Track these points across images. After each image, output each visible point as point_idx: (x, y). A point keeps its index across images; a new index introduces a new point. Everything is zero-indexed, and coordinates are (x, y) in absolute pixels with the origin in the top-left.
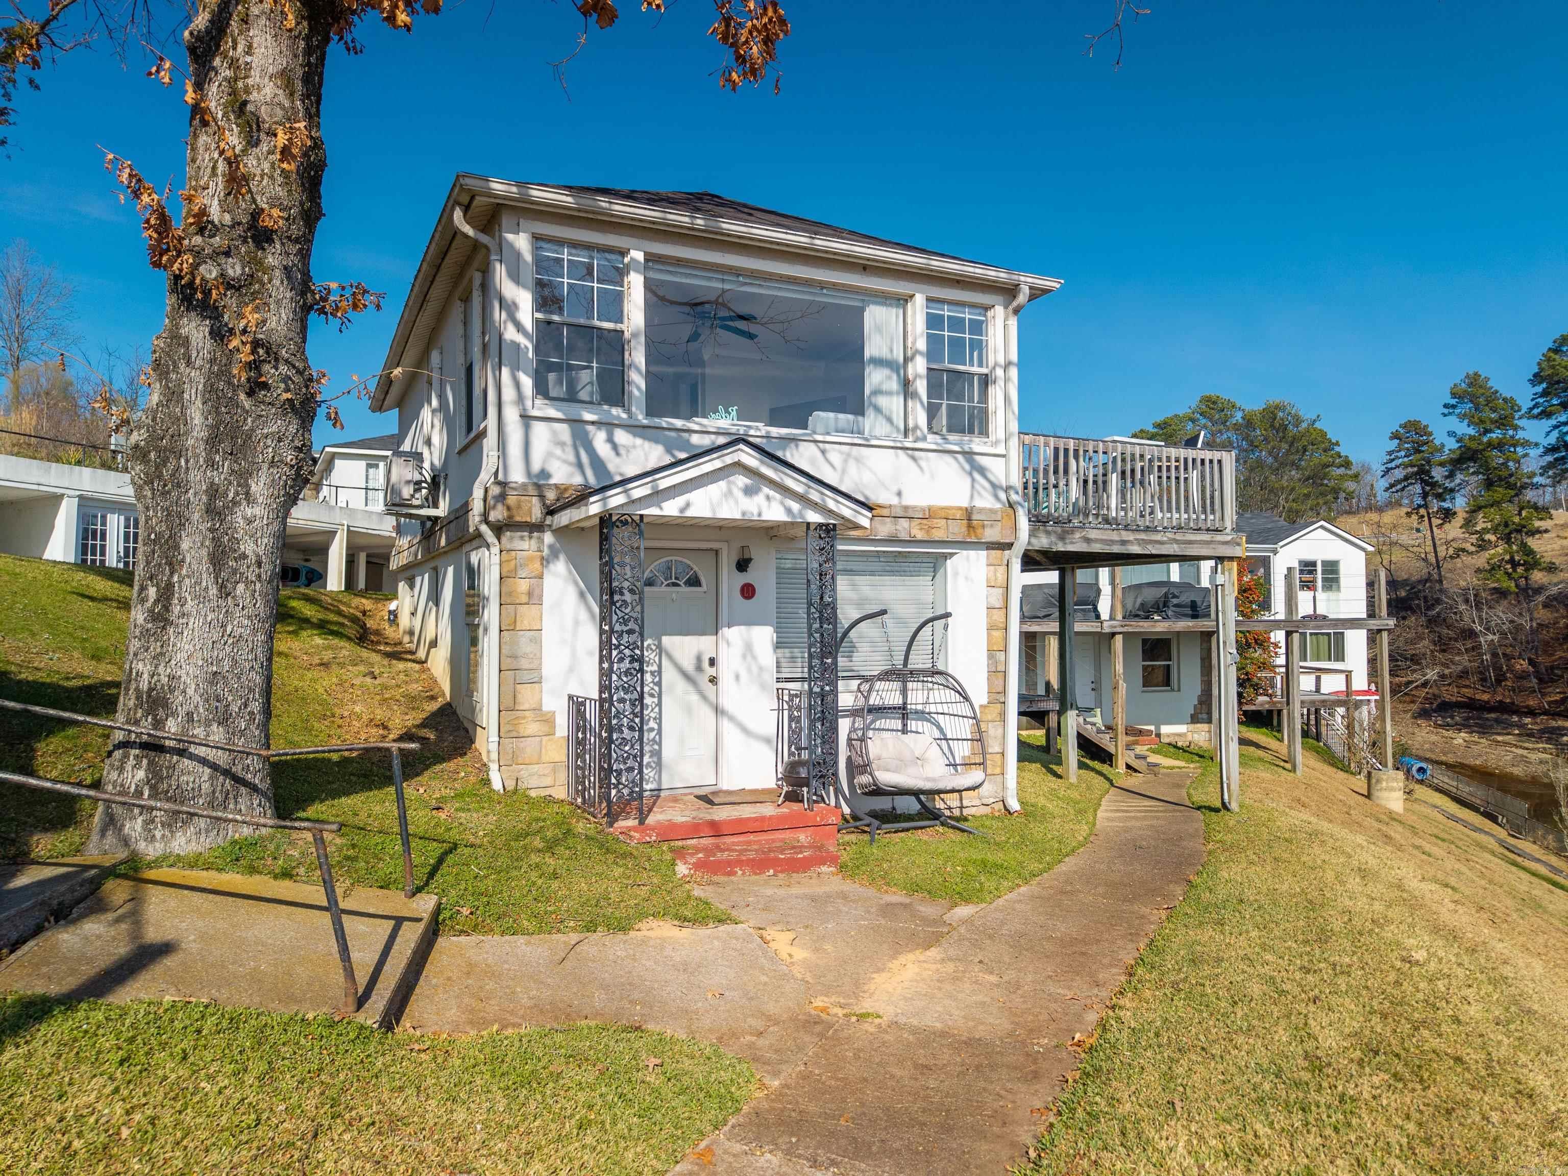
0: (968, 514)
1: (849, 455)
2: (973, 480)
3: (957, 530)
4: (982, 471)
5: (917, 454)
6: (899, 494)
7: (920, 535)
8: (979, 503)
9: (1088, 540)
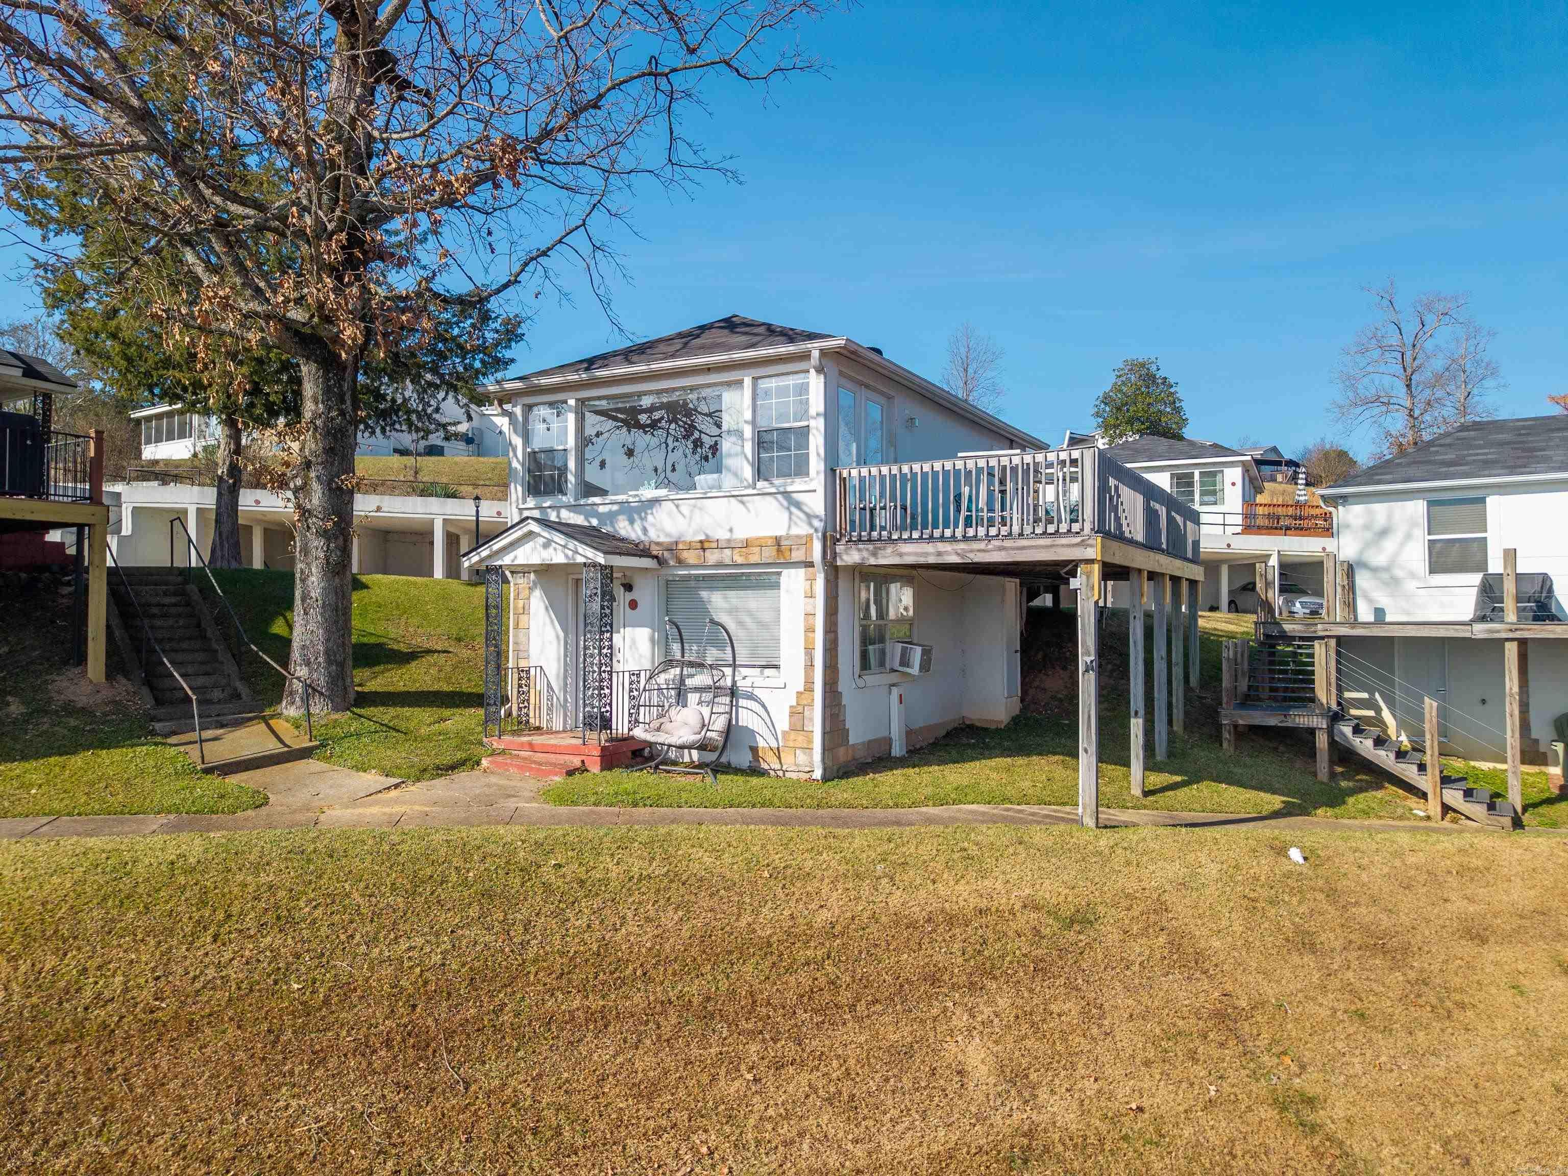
0: (778, 541)
1: (695, 506)
2: (791, 513)
3: (769, 554)
4: (798, 505)
5: (745, 498)
6: (731, 530)
7: (739, 560)
8: (795, 531)
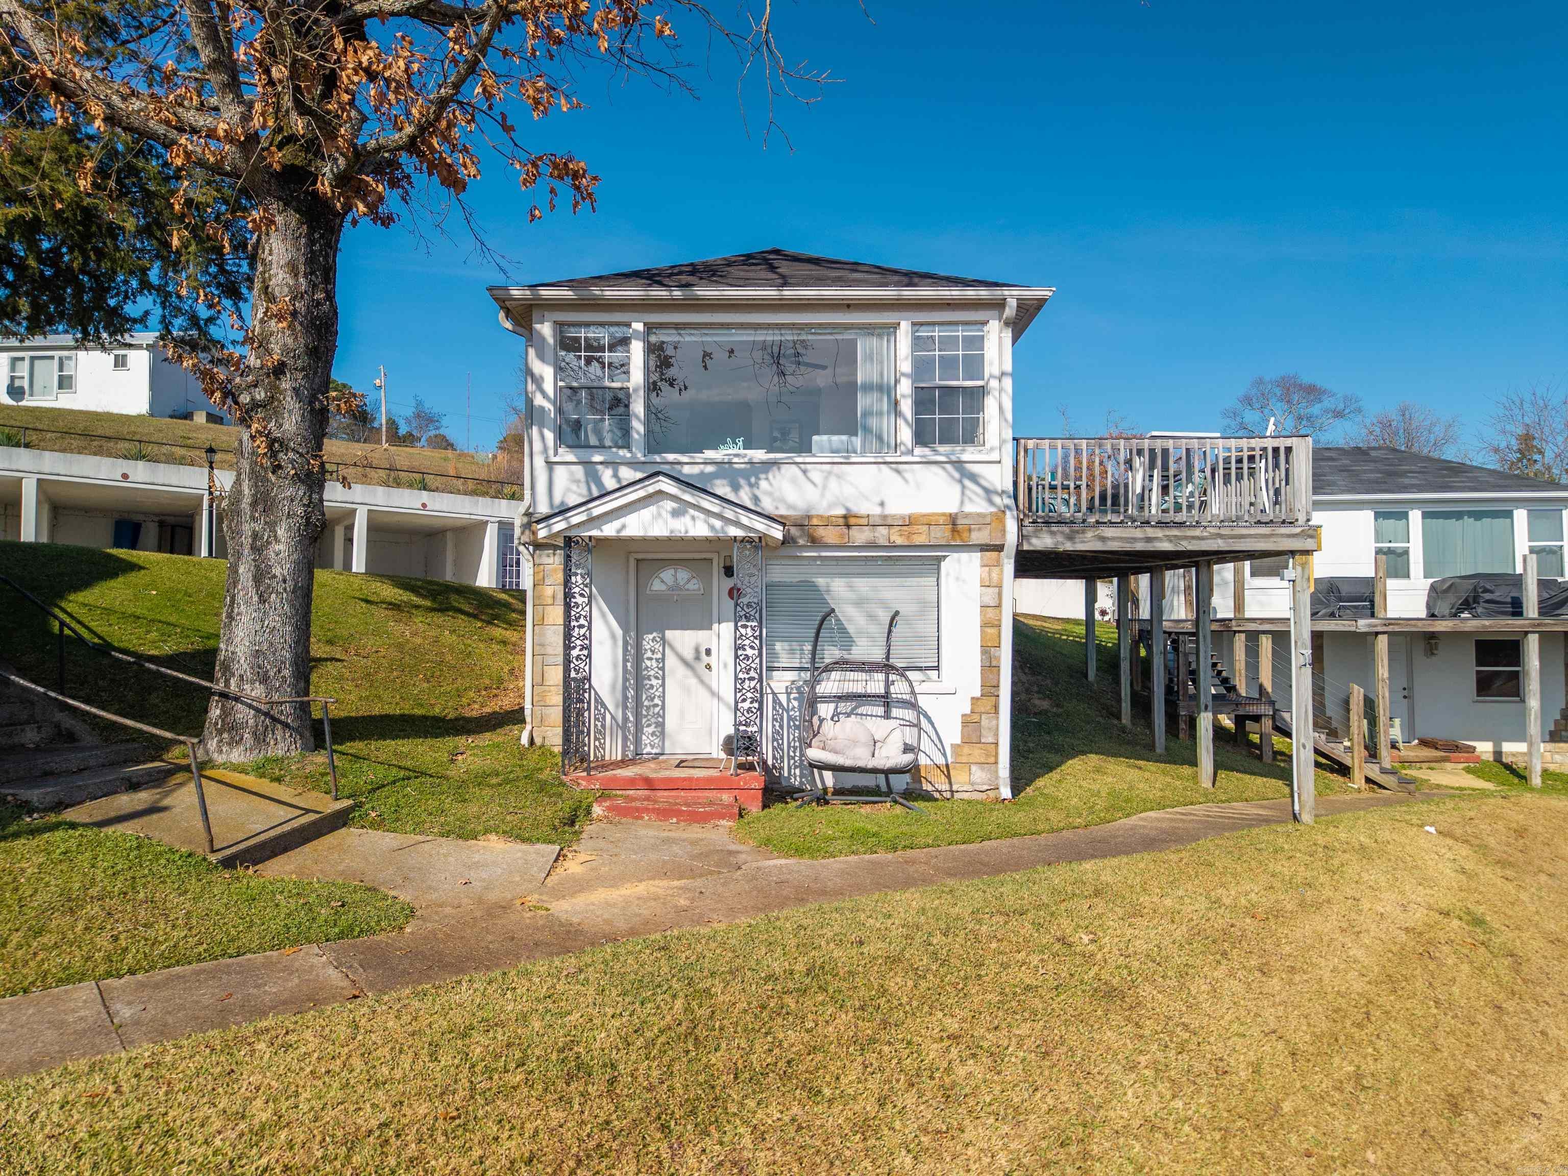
0: (953, 520)
1: (830, 473)
2: (964, 487)
3: (941, 535)
4: (973, 478)
5: (901, 467)
6: (882, 504)
7: (899, 541)
8: (969, 508)
9: (1103, 539)
